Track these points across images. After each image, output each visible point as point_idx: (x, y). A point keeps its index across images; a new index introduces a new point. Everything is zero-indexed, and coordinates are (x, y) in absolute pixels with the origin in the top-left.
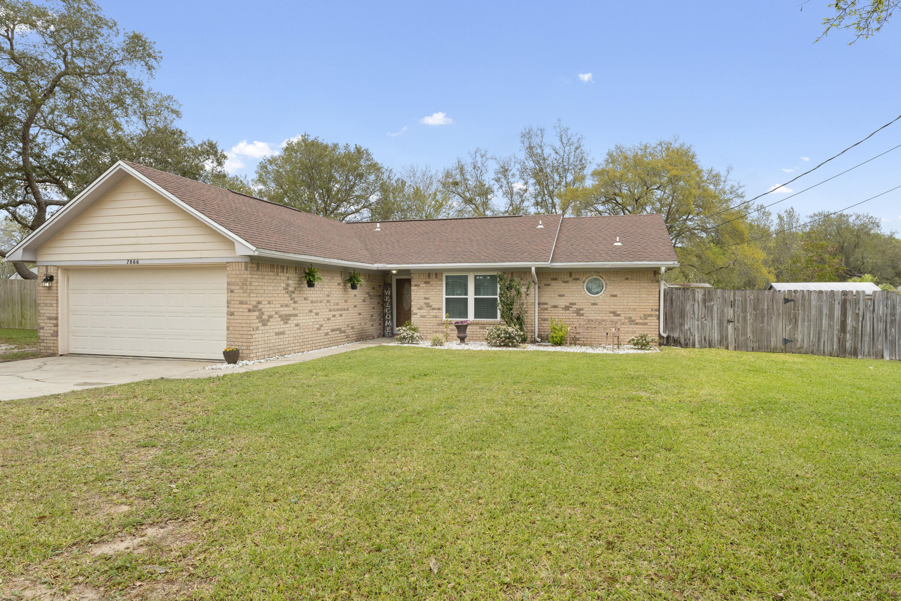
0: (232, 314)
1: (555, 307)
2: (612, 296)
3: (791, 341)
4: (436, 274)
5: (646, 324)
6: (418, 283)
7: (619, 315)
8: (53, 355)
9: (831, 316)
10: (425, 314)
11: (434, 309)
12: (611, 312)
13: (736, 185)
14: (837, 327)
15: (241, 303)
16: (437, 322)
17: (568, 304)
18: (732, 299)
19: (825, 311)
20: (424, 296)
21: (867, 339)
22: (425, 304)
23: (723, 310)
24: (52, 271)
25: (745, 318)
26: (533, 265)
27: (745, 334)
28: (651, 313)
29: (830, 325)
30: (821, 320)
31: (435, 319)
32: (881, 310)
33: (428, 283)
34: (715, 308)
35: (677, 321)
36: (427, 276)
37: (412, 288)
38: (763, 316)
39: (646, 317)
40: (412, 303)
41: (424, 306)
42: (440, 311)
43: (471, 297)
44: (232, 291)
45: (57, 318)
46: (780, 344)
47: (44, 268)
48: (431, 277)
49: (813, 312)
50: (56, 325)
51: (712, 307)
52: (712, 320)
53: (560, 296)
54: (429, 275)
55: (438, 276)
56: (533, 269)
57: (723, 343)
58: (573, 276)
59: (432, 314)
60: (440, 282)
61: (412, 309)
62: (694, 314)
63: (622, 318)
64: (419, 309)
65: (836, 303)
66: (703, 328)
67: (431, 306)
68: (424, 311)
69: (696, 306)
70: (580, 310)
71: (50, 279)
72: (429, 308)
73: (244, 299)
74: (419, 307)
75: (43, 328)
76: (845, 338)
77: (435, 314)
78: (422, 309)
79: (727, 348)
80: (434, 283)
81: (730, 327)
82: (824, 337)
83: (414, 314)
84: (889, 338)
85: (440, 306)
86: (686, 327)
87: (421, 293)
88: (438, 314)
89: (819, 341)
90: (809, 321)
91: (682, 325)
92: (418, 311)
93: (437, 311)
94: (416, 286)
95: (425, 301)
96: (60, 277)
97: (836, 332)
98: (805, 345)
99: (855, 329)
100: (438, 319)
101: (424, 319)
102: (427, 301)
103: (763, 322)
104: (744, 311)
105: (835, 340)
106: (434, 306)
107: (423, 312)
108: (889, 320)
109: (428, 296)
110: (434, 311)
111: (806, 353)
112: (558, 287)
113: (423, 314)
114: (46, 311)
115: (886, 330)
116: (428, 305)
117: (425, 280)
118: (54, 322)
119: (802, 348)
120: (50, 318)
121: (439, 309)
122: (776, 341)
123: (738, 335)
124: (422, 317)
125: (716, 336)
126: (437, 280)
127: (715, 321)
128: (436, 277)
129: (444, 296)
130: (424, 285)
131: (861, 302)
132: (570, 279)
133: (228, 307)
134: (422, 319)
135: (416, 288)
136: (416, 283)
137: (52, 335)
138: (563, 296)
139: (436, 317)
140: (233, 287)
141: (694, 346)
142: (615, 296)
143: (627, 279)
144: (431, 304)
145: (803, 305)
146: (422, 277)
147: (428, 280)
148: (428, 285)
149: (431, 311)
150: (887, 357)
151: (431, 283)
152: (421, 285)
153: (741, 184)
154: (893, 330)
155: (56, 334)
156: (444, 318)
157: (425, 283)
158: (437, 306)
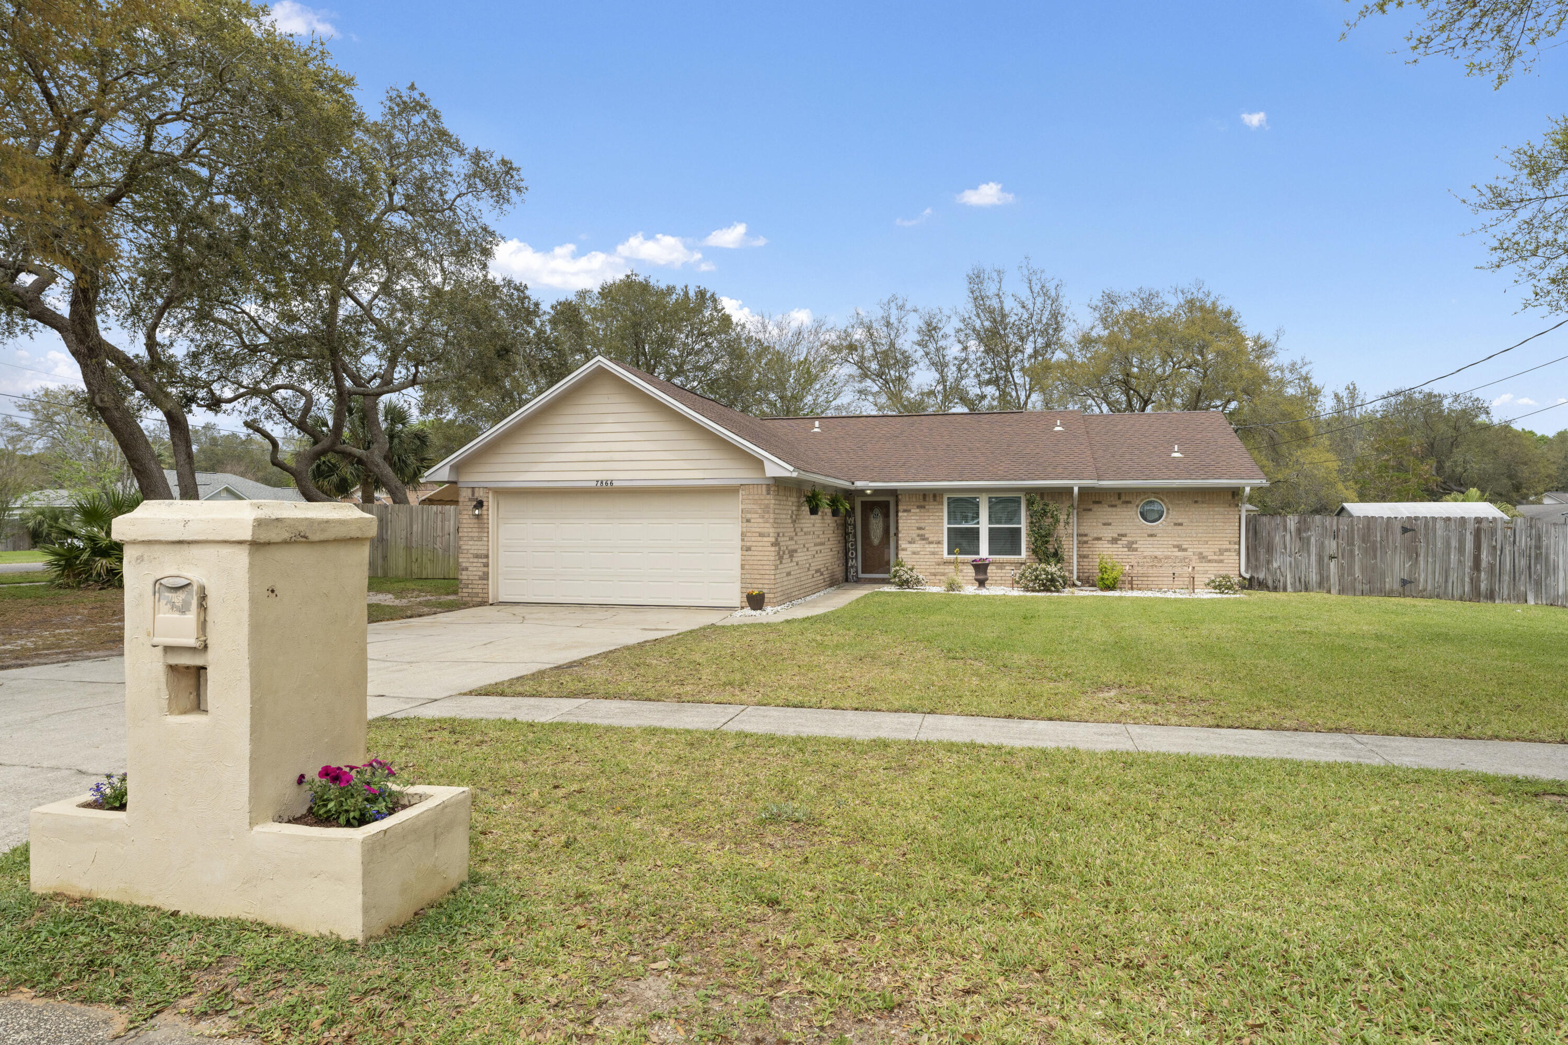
0: (748, 549)
1: (1099, 539)
2: (1175, 524)
3: (1411, 582)
4: (935, 496)
5: (1221, 561)
6: (910, 508)
7: (1185, 550)
8: (483, 603)
9: (1461, 550)
10: (918, 549)
11: (931, 543)
12: (1175, 546)
13: (1299, 362)
14: (1469, 563)
15: (761, 535)
16: (936, 560)
17: (1115, 536)
18: (1335, 528)
19: (1454, 543)
20: (917, 525)
21: (1506, 578)
22: (919, 535)
23: (1323, 543)
24: (480, 494)
25: (1352, 552)
26: (1076, 484)
27: (1351, 573)
28: (1228, 546)
29: (1460, 561)
30: (1449, 554)
31: (933, 556)
32: (1523, 541)
33: (922, 507)
34: (1313, 540)
35: (1263, 556)
36: (921, 498)
37: (901, 514)
38: (1375, 551)
39: (1221, 552)
40: (900, 535)
41: (918, 539)
42: (940, 546)
43: (984, 525)
44: (748, 521)
45: (487, 556)
46: (1397, 586)
47: (470, 491)
48: (927, 499)
49: (1439, 545)
50: (486, 565)
51: (1309, 539)
52: (1309, 556)
53: (1104, 524)
54: (924, 497)
55: (938, 500)
56: (1076, 490)
57: (1323, 584)
58: (1123, 498)
59: (928, 549)
60: (940, 507)
61: (900, 542)
62: (1285, 548)
63: (1189, 553)
64: (910, 543)
65: (1468, 533)
66: (1297, 567)
67: (927, 539)
68: (918, 546)
69: (1288, 537)
70: (1133, 543)
71: (480, 505)
72: (924, 542)
73: (766, 530)
74: (911, 539)
75: (466, 569)
76: (1479, 577)
77: (933, 550)
78: (914, 543)
79: (1329, 592)
80: (931, 507)
81: (1333, 565)
82: (1453, 576)
83: (903, 550)
84: (1534, 577)
85: (940, 539)
86: (1275, 565)
87: (913, 521)
88: (936, 550)
89: (1446, 581)
90: (1434, 556)
91: (1269, 562)
92: (909, 546)
93: (936, 546)
94: (905, 511)
95: (919, 532)
96: (490, 503)
97: (1467, 570)
98: (1429, 588)
99: (1492, 567)
100: (937, 557)
101: (918, 556)
102: (921, 532)
103: (1375, 558)
104: (1351, 543)
105: (1467, 580)
106: (931, 539)
107: (916, 547)
108: (1533, 554)
109: (922, 525)
110: (931, 546)
111: (1430, 597)
112: (1103, 513)
113: (915, 549)
114: (470, 546)
115: (1530, 567)
116: (923, 538)
117: (918, 504)
118: (485, 560)
119: (1425, 590)
120: (477, 556)
121: (939, 543)
122: (1391, 582)
123: (1343, 575)
124: (914, 553)
125: (1314, 577)
126: (935, 503)
127: (1313, 558)
128: (935, 500)
129: (946, 526)
130: (918, 510)
131: (1499, 532)
132: (1118, 502)
133: (743, 540)
134: (914, 556)
135: (905, 514)
136: (905, 508)
137: (481, 578)
138: (1109, 524)
139: (933, 553)
140: (749, 516)
141: (1285, 590)
142: (1181, 524)
143: (1196, 502)
144: (927, 536)
145: (1426, 535)
146: (914, 500)
147: (922, 504)
148: (922, 510)
149: (927, 546)
150: (1531, 602)
151: (927, 507)
152: (913, 511)
153: (1307, 360)
154: (1539, 567)
155: (485, 577)
156: (946, 555)
157: (918, 507)
158: (935, 539)
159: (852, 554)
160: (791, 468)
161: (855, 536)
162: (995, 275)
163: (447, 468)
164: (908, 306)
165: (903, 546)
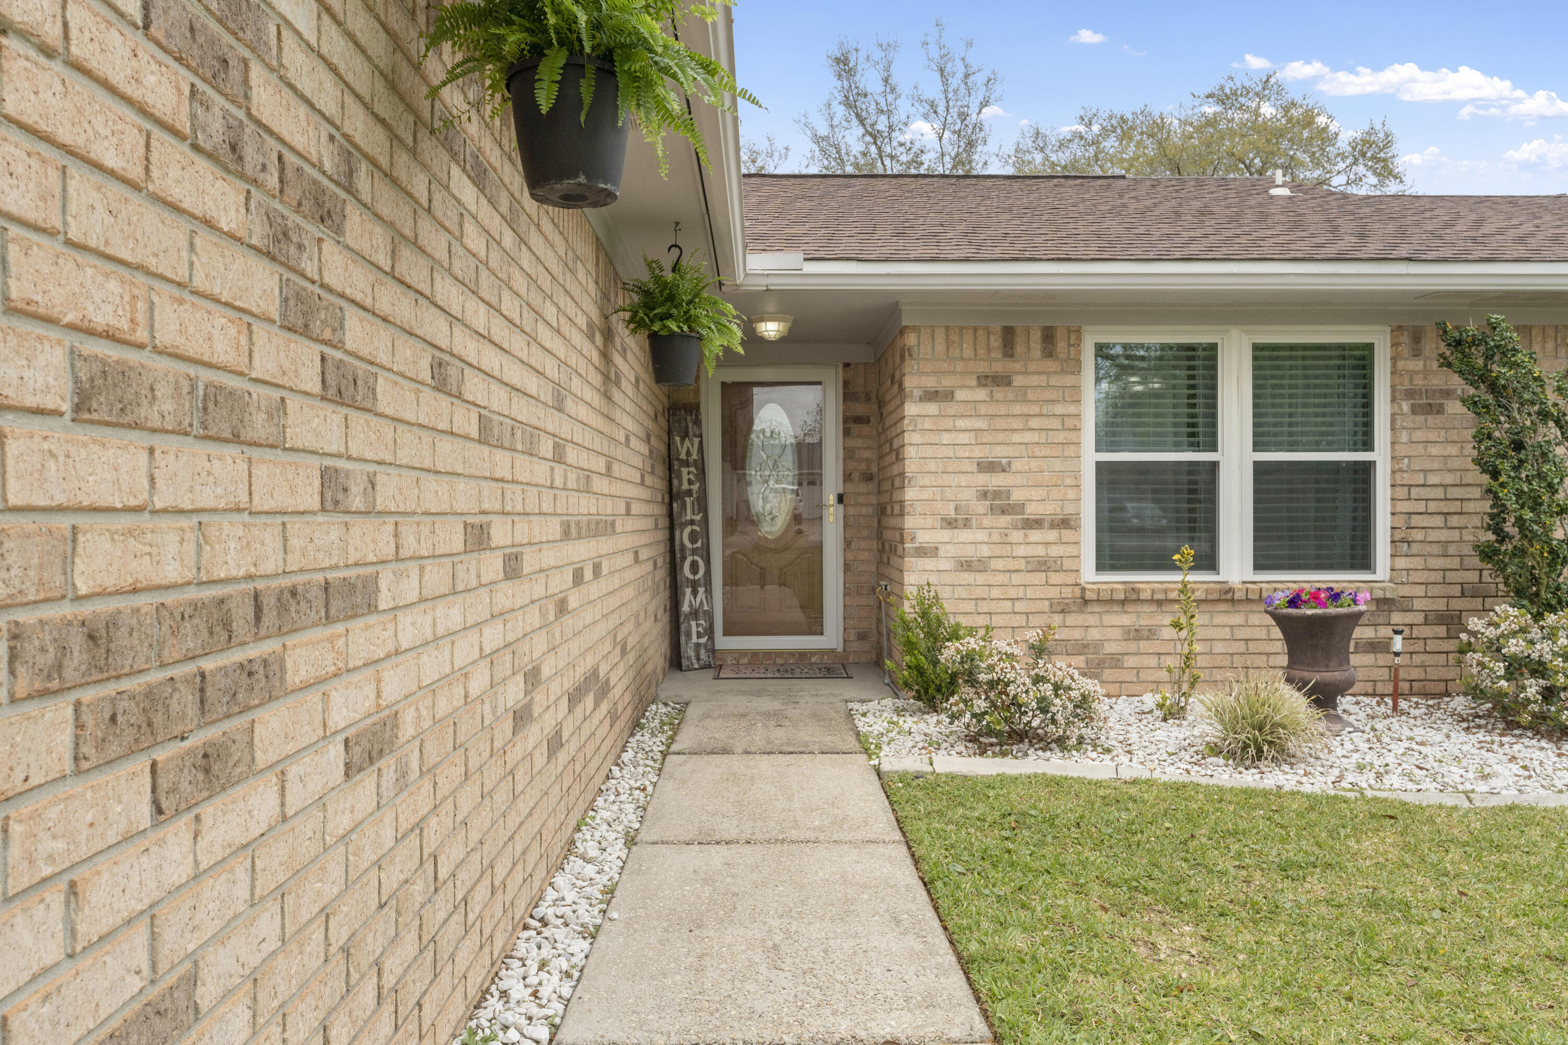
4: (1048, 336)
6: (947, 382)
10: (985, 551)
11: (1035, 524)
16: (1053, 593)
20: (978, 452)
22: (984, 495)
31: (1039, 578)
33: (1001, 379)
36: (996, 342)
37: (911, 409)
40: (910, 494)
41: (982, 507)
42: (1068, 535)
43: (1239, 456)
48: (1019, 349)
54: (1008, 336)
55: (1061, 346)
59: (1021, 551)
60: (1069, 380)
61: (909, 523)
64: (950, 524)
67: (1018, 508)
68: (981, 536)
72: (1005, 520)
74: (950, 511)
77: (1040, 551)
78: (967, 524)
80: (1035, 380)
83: (923, 552)
85: (1070, 509)
87: (964, 438)
88: (1055, 551)
92: (945, 535)
93: (1052, 535)
94: (931, 396)
95: (983, 479)
100: (1055, 578)
101: (980, 578)
102: (996, 481)
106: (1032, 510)
107: (973, 541)
109: (999, 452)
110: (1035, 535)
113: (970, 551)
116: (1001, 503)
117: (983, 367)
121: (1065, 523)
124: (966, 565)
126: (1052, 365)
128: (1049, 353)
129: (1090, 457)
130: (981, 394)
134: (967, 578)
135: (932, 408)
136: (930, 382)
139: (1043, 565)
144: (1017, 496)
146: (968, 352)
147: (999, 367)
148: (999, 393)
149: (1017, 536)
151: (1018, 381)
152: (960, 395)
156: (1089, 573)
157: (984, 380)
158: (1049, 509)
159: (694, 568)
161: (703, 505)
165: (924, 538)
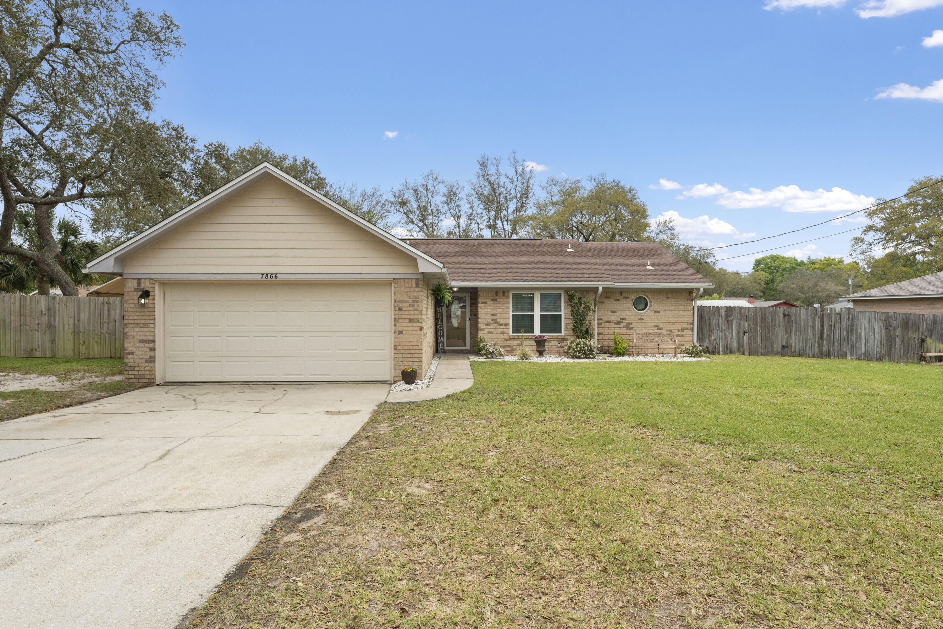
0: (400, 332)
1: (608, 322)
2: (655, 312)
3: (787, 347)
4: (504, 293)
5: (683, 336)
6: (486, 300)
7: (661, 329)
8: (150, 384)
9: (814, 327)
10: (493, 330)
11: (501, 325)
12: (655, 326)
14: (818, 335)
15: (411, 321)
16: (505, 337)
17: (619, 320)
18: (747, 314)
19: (810, 323)
20: (491, 313)
21: (836, 343)
22: (492, 320)
23: (740, 324)
24: (146, 285)
25: (756, 329)
26: (601, 285)
27: (756, 342)
28: (686, 326)
29: (813, 334)
30: (808, 330)
31: (502, 335)
32: (845, 322)
33: (495, 300)
34: (734, 321)
35: (706, 332)
36: (494, 293)
37: (480, 305)
38: (768, 328)
39: (683, 329)
40: (479, 320)
41: (492, 322)
42: (507, 327)
43: (537, 313)
44: (400, 309)
45: (153, 341)
46: (780, 350)
47: (135, 282)
48: (499, 294)
49: (802, 324)
50: (153, 349)
51: (732, 321)
52: (732, 332)
53: (612, 312)
54: (497, 293)
55: (506, 294)
56: (600, 289)
57: (741, 350)
58: (624, 295)
59: (499, 330)
60: (507, 300)
61: (479, 325)
62: (719, 327)
63: (663, 331)
64: (486, 325)
65: (817, 317)
66: (725, 338)
67: (499, 322)
68: (492, 327)
69: (720, 320)
70: (630, 324)
71: (146, 294)
72: (496, 324)
73: (416, 317)
74: (486, 323)
75: (133, 353)
76: (822, 344)
77: (502, 330)
78: (489, 325)
79: (743, 354)
80: (501, 300)
81: (745, 337)
82: (810, 343)
83: (482, 330)
84: (850, 343)
85: (507, 323)
86: (713, 338)
87: (489, 310)
88: (505, 330)
89: (806, 346)
90: (800, 331)
91: (709, 336)
92: (486, 327)
93: (504, 327)
94: (483, 303)
95: (492, 317)
96: (157, 292)
97: (817, 339)
98: (797, 350)
99: (829, 337)
100: (505, 335)
101: (492, 335)
102: (495, 318)
103: (769, 332)
104: (755, 324)
105: (817, 345)
106: (501, 323)
107: (490, 328)
108: (850, 329)
109: (495, 313)
110: (501, 327)
111: (797, 356)
112: (610, 304)
113: (490, 330)
114: (136, 333)
115: (848, 337)
116: (495, 321)
117: (492, 298)
118: (151, 345)
119: (795, 352)
120: (143, 341)
121: (507, 325)
122: (778, 348)
123: (751, 343)
124: (489, 332)
125: (735, 345)
126: (504, 297)
127: (734, 333)
128: (504, 295)
129: (511, 313)
130: (492, 302)
131: (833, 317)
132: (620, 298)
133: (395, 325)
134: (489, 334)
135: (483, 305)
136: (483, 300)
137: (147, 362)
138: (615, 312)
139: (503, 332)
140: (401, 305)
141: (719, 353)
142: (658, 312)
143: (668, 298)
144: (498, 320)
145: (796, 318)
146: (490, 295)
147: (495, 298)
148: (495, 302)
149: (498, 327)
150: (849, 357)
151: (498, 300)
152: (488, 303)
154: (852, 337)
155: (152, 360)
156: (511, 333)
157: (492, 300)
158: (504, 323)
159: (440, 333)
160: (441, 266)
161: (442, 321)
162: (494, 162)
163: (112, 260)
164: (439, 179)
165: (482, 328)
